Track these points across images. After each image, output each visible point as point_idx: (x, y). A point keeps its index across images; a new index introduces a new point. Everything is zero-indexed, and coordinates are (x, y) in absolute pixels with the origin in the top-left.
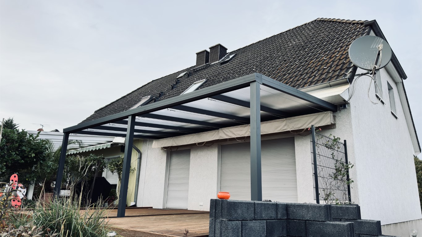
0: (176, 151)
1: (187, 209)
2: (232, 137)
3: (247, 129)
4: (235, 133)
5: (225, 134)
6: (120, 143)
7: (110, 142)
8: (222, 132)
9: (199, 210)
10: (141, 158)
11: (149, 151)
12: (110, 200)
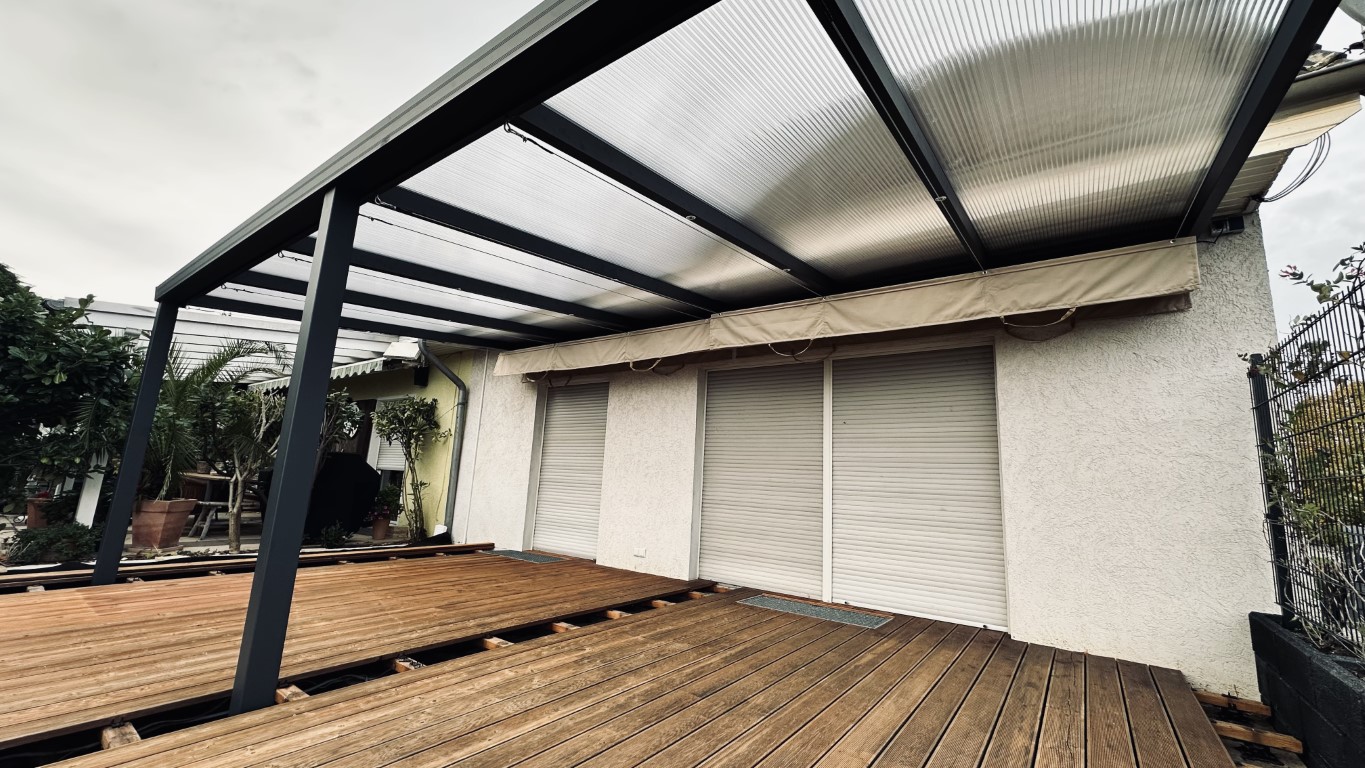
0: (566, 386)
1: (595, 561)
2: (757, 341)
3: (816, 314)
4: (769, 327)
5: (733, 332)
6: (405, 359)
7: (380, 354)
8: (720, 325)
9: (631, 569)
10: (467, 402)
11: (489, 385)
12: (377, 517)
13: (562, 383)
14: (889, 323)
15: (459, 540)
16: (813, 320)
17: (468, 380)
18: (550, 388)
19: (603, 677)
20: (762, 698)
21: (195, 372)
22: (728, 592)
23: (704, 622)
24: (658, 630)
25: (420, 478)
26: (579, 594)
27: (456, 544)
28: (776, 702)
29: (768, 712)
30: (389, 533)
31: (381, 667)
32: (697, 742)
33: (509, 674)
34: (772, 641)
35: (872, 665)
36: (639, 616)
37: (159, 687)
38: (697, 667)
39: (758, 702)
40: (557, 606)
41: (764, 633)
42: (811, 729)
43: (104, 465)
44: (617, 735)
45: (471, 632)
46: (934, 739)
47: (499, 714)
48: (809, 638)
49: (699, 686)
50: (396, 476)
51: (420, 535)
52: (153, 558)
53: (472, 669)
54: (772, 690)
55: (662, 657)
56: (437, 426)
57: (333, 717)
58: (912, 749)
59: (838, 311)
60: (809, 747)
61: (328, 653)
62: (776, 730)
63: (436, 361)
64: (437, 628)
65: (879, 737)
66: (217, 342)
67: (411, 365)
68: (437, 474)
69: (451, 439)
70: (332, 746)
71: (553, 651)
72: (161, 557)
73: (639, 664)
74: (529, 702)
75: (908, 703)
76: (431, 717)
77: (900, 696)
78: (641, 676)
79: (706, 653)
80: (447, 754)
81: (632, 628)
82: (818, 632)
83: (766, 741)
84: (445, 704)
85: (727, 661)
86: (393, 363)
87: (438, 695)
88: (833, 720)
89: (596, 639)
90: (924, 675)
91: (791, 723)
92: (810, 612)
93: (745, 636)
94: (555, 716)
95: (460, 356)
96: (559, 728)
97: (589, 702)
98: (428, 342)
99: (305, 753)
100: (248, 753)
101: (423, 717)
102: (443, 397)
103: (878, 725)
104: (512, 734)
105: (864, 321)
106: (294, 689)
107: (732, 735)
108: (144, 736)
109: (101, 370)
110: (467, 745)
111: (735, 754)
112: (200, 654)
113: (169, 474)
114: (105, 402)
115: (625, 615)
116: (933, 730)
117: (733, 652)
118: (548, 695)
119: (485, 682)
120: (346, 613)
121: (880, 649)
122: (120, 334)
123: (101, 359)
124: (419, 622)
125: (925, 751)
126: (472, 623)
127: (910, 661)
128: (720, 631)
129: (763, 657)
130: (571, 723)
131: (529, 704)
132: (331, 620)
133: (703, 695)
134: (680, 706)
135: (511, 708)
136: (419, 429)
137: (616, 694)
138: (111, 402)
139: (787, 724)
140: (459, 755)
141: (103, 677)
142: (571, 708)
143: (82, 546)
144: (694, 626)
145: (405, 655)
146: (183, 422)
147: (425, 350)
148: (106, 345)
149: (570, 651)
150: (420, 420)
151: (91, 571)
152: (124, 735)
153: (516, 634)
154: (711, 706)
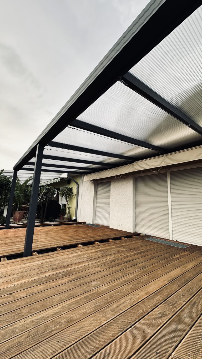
1: (109, 227)
2: (146, 168)
3: (162, 160)
4: (149, 164)
5: (140, 166)
6: (64, 178)
7: (59, 177)
8: (136, 165)
9: (118, 229)
10: (79, 188)
11: (83, 183)
12: (60, 215)
13: (100, 182)
14: (183, 160)
15: (79, 221)
16: (161, 161)
17: (79, 183)
18: (97, 183)
19: (102, 256)
20: (141, 264)
21: (23, 184)
22: (143, 236)
23: (133, 244)
24: (120, 245)
25: (69, 206)
26: (103, 235)
27: (78, 222)
28: (145, 266)
29: (141, 268)
30: (63, 219)
31: (54, 249)
32: (120, 274)
33: (80, 253)
34: (150, 250)
35: (178, 259)
36: (116, 241)
37: (12, 250)
38: (126, 255)
39: (140, 265)
40: (96, 238)
41: (149, 247)
42: (152, 273)
43: (8, 204)
44: (100, 270)
45: (75, 243)
46: (189, 280)
47: (75, 262)
48: (162, 250)
49: (125, 260)
50: (65, 205)
51: (70, 219)
52: (16, 224)
53: (72, 251)
54: (145, 263)
55: (119, 252)
56: (73, 193)
57: (41, 259)
58: (181, 282)
59: (169, 158)
60: (150, 278)
61: (44, 246)
62: (142, 273)
63: (71, 178)
64: (67, 242)
65: (172, 278)
66: (26, 177)
67: (66, 179)
68: (73, 205)
69: (76, 196)
70: (40, 266)
71: (92, 248)
72: (18, 224)
73: (112, 253)
74: (83, 260)
75: (184, 270)
76: (60, 261)
77: (183, 267)
78: (111, 256)
79: (130, 252)
80: (61, 270)
81: (113, 244)
82: (165, 248)
83: (138, 275)
84: (65, 259)
85: (135, 254)
86: (62, 179)
87: (63, 257)
88: (159, 272)
89: (103, 246)
90: (194, 262)
91: (147, 272)
92: (165, 243)
93: (143, 248)
94: (87, 264)
95: (77, 177)
96: (88, 267)
97: (96, 261)
98: (69, 174)
99: (34, 266)
100: (24, 265)
101: (59, 261)
102: (74, 186)
103: (173, 275)
104: (77, 267)
105: (176, 160)
106: (36, 253)
107: (130, 273)
108: (8, 260)
109: (6, 185)
110: (66, 268)
111: (129, 277)
112: (20, 244)
113: (18, 206)
114: (7, 191)
115: (113, 241)
116: (190, 278)
117: (138, 252)
118: (88, 259)
119: (74, 255)
120: (49, 237)
121: (182, 254)
122: (9, 177)
123: (5, 182)
124: (64, 240)
125: (184, 283)
126: (75, 241)
127: (191, 258)
128: (136, 246)
129: (146, 254)
130: (91, 266)
131: (82, 260)
132: (46, 238)
133: (125, 262)
134: (119, 264)
135: (78, 261)
136: (69, 194)
137: (104, 260)
138: (8, 191)
139: (146, 272)
140: (64, 270)
141: (3, 248)
142: (92, 262)
143: (4, 221)
144: (129, 245)
145: (59, 247)
146: (21, 195)
147: (68, 176)
148: (6, 179)
149: (96, 249)
150: (69, 192)
151: (5, 226)
152: (4, 259)
153: (84, 244)
154: (127, 265)
